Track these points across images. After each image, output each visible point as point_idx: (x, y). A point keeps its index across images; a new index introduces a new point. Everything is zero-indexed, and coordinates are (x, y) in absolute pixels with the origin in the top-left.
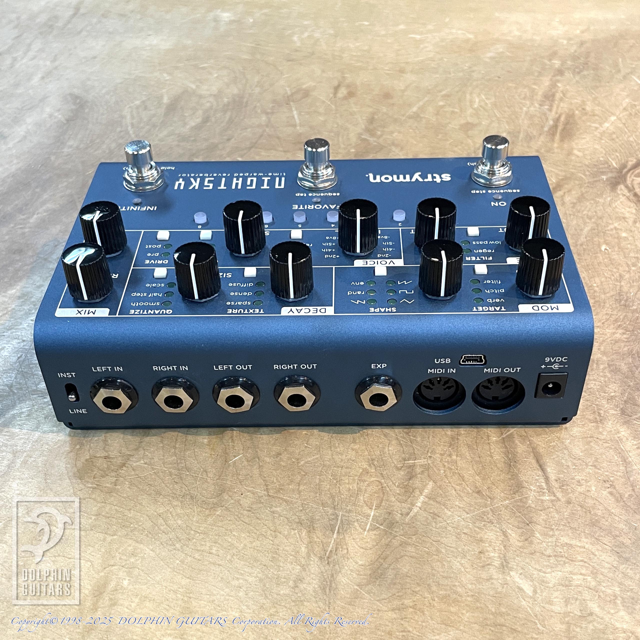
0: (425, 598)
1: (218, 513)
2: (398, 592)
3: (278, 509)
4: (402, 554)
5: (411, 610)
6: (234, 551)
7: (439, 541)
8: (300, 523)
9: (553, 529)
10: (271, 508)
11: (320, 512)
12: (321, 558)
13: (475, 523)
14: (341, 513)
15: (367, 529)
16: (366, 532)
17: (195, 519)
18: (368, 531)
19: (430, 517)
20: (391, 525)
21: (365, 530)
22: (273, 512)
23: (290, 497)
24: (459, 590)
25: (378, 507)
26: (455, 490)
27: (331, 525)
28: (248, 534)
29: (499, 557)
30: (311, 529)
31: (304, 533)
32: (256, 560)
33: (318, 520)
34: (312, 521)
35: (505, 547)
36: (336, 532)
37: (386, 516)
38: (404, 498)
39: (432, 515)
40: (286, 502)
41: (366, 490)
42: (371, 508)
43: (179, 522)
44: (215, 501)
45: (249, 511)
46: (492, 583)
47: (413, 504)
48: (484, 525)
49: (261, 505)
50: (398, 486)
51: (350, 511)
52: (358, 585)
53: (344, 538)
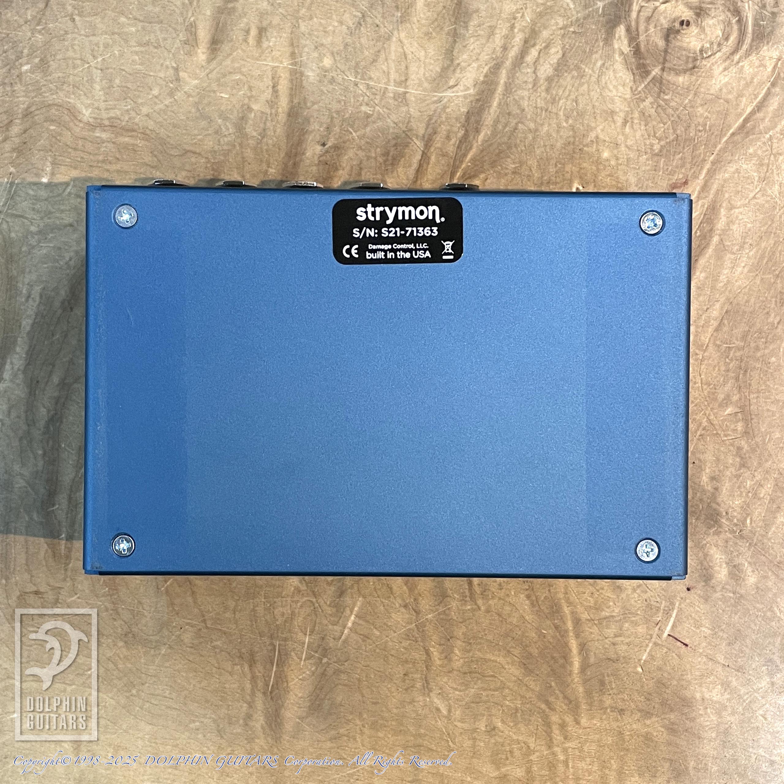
0: (357, 725)
1: (163, 652)
2: (334, 722)
3: (219, 643)
4: (336, 683)
5: (346, 738)
6: (186, 692)
7: (368, 666)
8: (241, 657)
9: (470, 644)
10: (212, 642)
11: (259, 643)
12: (264, 693)
13: (401, 642)
14: (278, 643)
15: (303, 658)
16: (302, 663)
17: (142, 661)
18: (305, 660)
19: (360, 641)
20: (325, 652)
21: (301, 659)
22: (214, 647)
23: (228, 628)
24: (386, 715)
25: (312, 632)
26: (384, 606)
27: (270, 656)
28: (195, 674)
29: (421, 678)
30: (252, 663)
31: (246, 668)
32: (207, 701)
33: (257, 652)
34: (252, 654)
35: (427, 667)
36: (275, 664)
37: (320, 643)
38: (336, 619)
39: (362, 637)
40: (225, 633)
41: (299, 613)
42: (306, 634)
43: (129, 666)
44: (157, 638)
45: (192, 647)
46: (414, 706)
47: (344, 627)
48: (409, 644)
49: (202, 640)
50: (330, 606)
51: (285, 639)
52: (299, 719)
53: (283, 671)
